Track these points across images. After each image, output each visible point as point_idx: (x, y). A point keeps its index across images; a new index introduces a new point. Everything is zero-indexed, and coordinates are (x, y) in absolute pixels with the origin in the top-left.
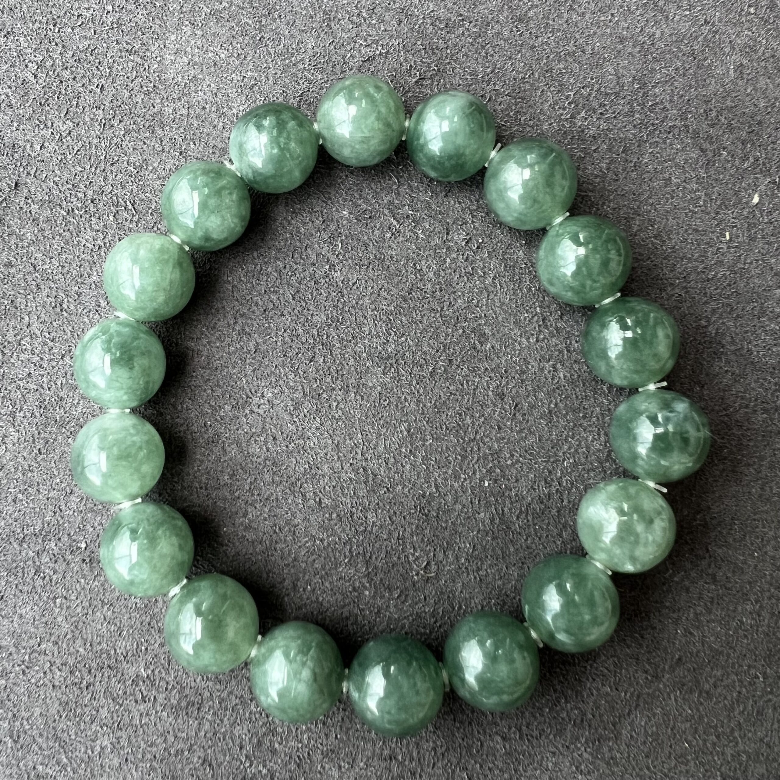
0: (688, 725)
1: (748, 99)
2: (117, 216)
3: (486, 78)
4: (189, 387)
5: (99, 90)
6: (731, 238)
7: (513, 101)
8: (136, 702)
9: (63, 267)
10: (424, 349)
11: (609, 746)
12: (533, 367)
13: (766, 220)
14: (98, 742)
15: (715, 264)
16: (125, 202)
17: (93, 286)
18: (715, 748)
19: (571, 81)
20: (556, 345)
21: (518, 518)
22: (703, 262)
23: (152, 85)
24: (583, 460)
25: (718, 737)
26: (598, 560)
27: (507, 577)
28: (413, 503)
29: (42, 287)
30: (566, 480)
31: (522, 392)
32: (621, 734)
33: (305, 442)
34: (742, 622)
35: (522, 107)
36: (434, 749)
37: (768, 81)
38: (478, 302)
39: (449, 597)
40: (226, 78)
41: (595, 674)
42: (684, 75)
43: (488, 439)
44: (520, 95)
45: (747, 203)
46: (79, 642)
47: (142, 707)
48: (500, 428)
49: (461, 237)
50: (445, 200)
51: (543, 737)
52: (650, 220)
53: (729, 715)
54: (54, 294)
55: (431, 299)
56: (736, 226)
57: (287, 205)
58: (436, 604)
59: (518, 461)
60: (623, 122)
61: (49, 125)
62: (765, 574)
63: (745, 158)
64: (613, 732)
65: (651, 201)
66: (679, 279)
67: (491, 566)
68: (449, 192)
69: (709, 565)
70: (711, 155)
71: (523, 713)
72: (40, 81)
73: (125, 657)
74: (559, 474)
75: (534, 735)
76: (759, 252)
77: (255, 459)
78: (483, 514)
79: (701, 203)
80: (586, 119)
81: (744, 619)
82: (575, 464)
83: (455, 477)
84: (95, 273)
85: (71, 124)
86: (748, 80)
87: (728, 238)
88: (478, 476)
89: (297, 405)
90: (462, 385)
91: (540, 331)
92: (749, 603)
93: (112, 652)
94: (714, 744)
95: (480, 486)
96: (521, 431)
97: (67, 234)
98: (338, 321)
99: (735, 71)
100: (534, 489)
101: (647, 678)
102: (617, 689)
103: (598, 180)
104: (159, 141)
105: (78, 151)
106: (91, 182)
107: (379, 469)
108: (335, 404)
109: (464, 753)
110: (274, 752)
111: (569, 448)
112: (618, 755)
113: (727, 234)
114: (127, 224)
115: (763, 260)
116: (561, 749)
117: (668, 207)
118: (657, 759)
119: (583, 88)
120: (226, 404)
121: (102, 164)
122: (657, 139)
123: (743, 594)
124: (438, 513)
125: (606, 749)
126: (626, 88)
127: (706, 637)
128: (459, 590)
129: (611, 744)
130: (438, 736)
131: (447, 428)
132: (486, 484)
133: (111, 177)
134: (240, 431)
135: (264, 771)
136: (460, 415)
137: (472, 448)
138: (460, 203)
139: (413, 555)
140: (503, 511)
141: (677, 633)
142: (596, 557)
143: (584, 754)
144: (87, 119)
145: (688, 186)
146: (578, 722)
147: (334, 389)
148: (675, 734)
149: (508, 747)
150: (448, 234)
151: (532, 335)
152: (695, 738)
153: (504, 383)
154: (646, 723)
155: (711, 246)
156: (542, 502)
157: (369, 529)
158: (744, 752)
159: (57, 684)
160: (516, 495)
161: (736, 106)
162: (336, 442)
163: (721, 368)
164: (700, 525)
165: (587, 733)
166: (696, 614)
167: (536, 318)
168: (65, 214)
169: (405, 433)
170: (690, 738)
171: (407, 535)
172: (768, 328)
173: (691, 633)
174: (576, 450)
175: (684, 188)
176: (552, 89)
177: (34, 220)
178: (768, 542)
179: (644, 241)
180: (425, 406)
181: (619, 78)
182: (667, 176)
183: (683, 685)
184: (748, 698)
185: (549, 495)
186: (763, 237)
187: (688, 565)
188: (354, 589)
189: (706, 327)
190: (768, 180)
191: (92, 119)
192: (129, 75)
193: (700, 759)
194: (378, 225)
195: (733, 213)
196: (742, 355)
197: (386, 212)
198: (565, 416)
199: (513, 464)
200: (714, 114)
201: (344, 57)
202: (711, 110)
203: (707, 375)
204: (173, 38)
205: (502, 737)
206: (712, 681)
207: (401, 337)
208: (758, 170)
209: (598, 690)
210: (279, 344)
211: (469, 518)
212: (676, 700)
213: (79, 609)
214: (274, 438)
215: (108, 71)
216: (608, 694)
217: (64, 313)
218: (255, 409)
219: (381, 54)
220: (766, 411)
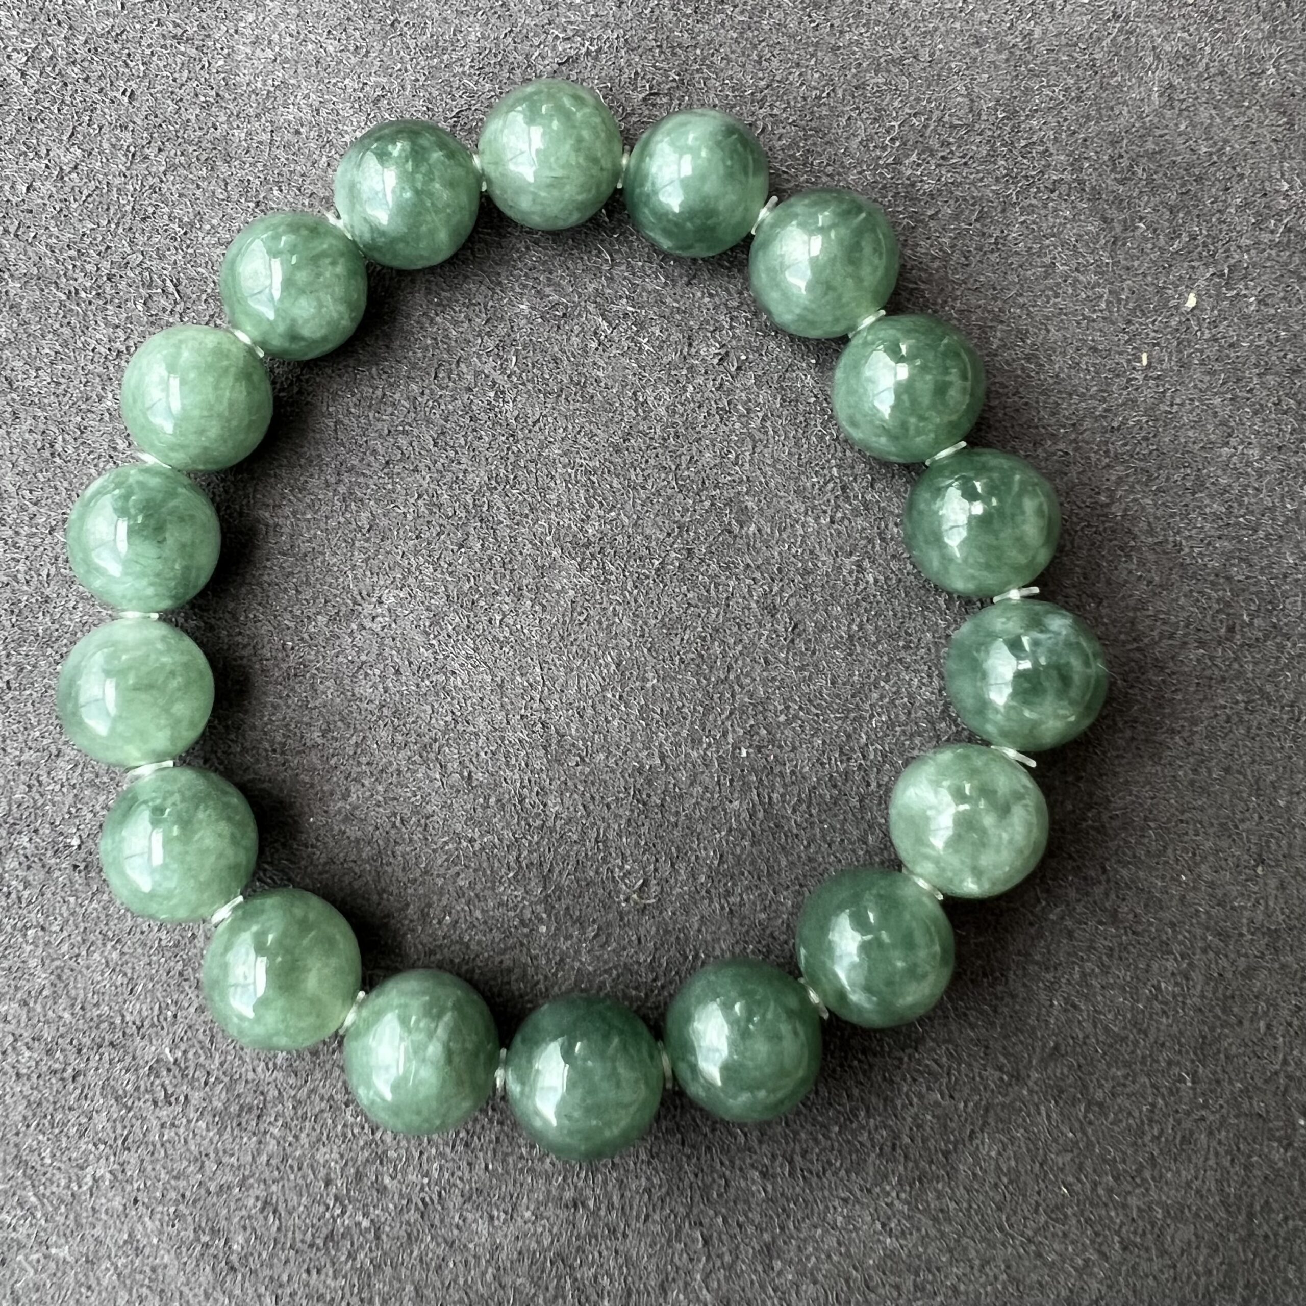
0: (1068, 1157)
1: (1180, 140)
2: (150, 304)
3: (759, 96)
4: (260, 584)
5: (126, 99)
6: (1149, 363)
7: (801, 134)
8: (155, 1103)
9: (58, 384)
10: (648, 531)
11: (936, 1190)
12: (824, 563)
13: (1207, 336)
14: (90, 1170)
15: (1124, 404)
16: (164, 281)
17: (106, 417)
18: (1111, 1197)
19: (896, 104)
20: (864, 529)
21: (794, 811)
22: (1104, 400)
23: (213, 93)
24: (903, 718)
25: (1116, 1178)
26: (921, 876)
27: (774, 906)
28: (623, 783)
29: (22, 415)
30: (876, 750)
31: (806, 604)
32: (957, 1170)
33: (447, 679)
34: (1158, 988)
35: (815, 144)
36: (648, 1191)
37: (1213, 112)
38: (737, 457)
39: (678, 938)
40: (335, 85)
41: (918, 1071)
42: (1079, 99)
43: (748, 681)
44: (813, 124)
45: (1177, 307)
46: (63, 1001)
47: (164, 1113)
48: (767, 661)
49: (713, 350)
50: (687, 289)
51: (829, 1173)
52: (1019, 331)
53: (1135, 1143)
54: (42, 427)
55: (660, 451)
56: (1158, 344)
57: (429, 291)
58: (656, 949)
59: (796, 717)
60: (978, 172)
61: (43, 152)
62: (1197, 911)
63: (1175, 235)
64: (944, 1167)
65: (1021, 300)
66: (1064, 427)
67: (748, 888)
68: (694, 277)
69: (1107, 895)
70: (1118, 229)
71: (796, 1133)
72: (31, 82)
73: (139, 1029)
74: (864, 739)
75: (814, 1169)
76: (1195, 386)
77: (364, 705)
78: (737, 803)
79: (1103, 306)
80: (919, 165)
81: (1163, 985)
82: (891, 724)
83: (693, 741)
84: (110, 396)
85: (79, 152)
86: (1181, 110)
87: (1145, 362)
88: (730, 740)
89: (437, 619)
90: (708, 591)
91: (837, 507)
92: (1171, 957)
93: (118, 1021)
94: (1110, 1191)
95: (734, 756)
96: (801, 669)
97: (66, 331)
98: (507, 482)
99: (1160, 96)
100: (822, 764)
101: (1002, 1079)
102: (952, 1097)
103: (936, 264)
104: (222, 184)
105: (90, 196)
106: (108, 248)
107: (568, 725)
108: (498, 618)
109: (697, 1198)
110: (382, 1190)
111: (882, 697)
112: (952, 1205)
113: (1144, 357)
114: (166, 317)
115: (1200, 400)
116: (858, 1193)
117: (1049, 310)
118: (1015, 1213)
119: (915, 115)
120: (319, 613)
121: (128, 220)
122: (1034, 202)
123: (1162, 942)
124: (664, 800)
125: (931, 1196)
126: (984, 117)
127: (1100, 1013)
128: (696, 926)
129: (940, 1186)
130: (655, 1169)
131: (682, 661)
132: (744, 754)
133: (141, 239)
134: (341, 659)
135: (366, 1223)
136: (704, 639)
137: (722, 694)
138: (711, 296)
139: (621, 868)
140: (770, 798)
141: (1052, 1005)
142: (918, 870)
143: (896, 1202)
144: (106, 145)
145: (1081, 278)
146: (887, 1149)
147: (496, 593)
148: (1046, 1173)
149: (770, 1188)
150: (690, 345)
151: (825, 512)
152: (1079, 1180)
153: (776, 589)
154: (999, 1153)
155: (1118, 376)
156: (835, 786)
157: (550, 824)
158: (1158, 1203)
159: (24, 1071)
160: (793, 773)
161: (1160, 152)
162: (498, 679)
163: (1130, 572)
164: (1092, 828)
165: (901, 1168)
166: (1083, 975)
167: (831, 485)
168: (64, 297)
169: (613, 667)
170: (1070, 1179)
171: (611, 835)
172: (1208, 510)
173: (1075, 1006)
174: (892, 701)
175: (1076, 280)
176: (864, 116)
177: (11, 307)
178: (1204, 859)
179: (1008, 364)
180: (646, 623)
181: (972, 101)
182: (1047, 260)
183: (1061, 1091)
184: (1166, 1116)
185: (847, 775)
186: (1202, 363)
187: (1073, 894)
188: (522, 922)
189: (1108, 505)
190: (1212, 271)
191: (113, 146)
192: (176, 75)
193: (1087, 1213)
194: (577, 329)
195: (1153, 322)
196: (1165, 553)
197: (591, 307)
198: (875, 645)
199: (788, 722)
200: (1125, 162)
201: (528, 56)
202: (1121, 156)
203: (1109, 582)
204: (250, 18)
205: (761, 1173)
206: (1108, 1086)
207: (610, 511)
208: (1195, 255)
209: (921, 1097)
210: (410, 517)
211: (714, 808)
212: (1049, 1117)
213: (65, 948)
214: (398, 672)
215: (142, 68)
216: (937, 1104)
217: (57, 459)
218: (368, 624)
219: (588, 53)
220: (1202, 644)
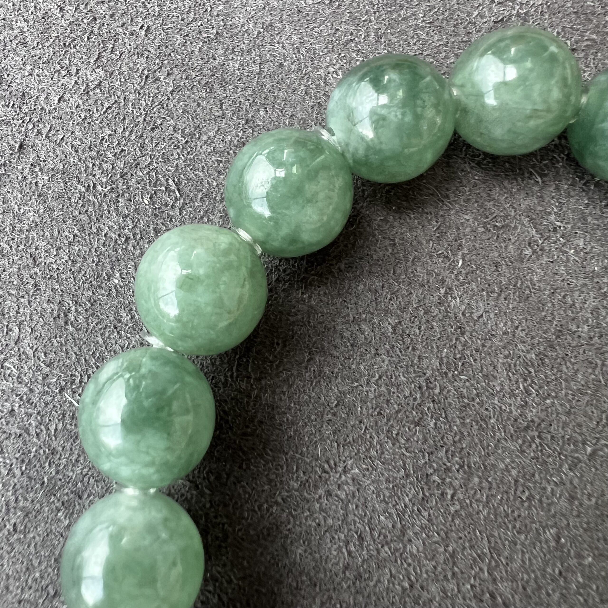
2: (154, 199)
5: (143, 33)
9: (74, 262)
16: (167, 180)
17: (114, 293)
23: (215, 31)
29: (43, 288)
40: (312, 29)
54: (58, 298)
61: (74, 70)
72: (67, 16)
84: (118, 275)
85: (102, 73)
97: (84, 218)
104: (218, 103)
105: (109, 108)
106: (123, 150)
114: (168, 211)
121: (140, 129)
133: (150, 145)
144: (124, 68)
162: (450, 549)
168: (83, 190)
169: (552, 543)
177: (39, 196)
180: (581, 504)
191: (131, 69)
192: (184, 16)
197: (525, 220)
201: (469, 15)
207: (546, 399)
210: (372, 396)
215: (157, 9)
217: (70, 328)
218: (334, 490)
